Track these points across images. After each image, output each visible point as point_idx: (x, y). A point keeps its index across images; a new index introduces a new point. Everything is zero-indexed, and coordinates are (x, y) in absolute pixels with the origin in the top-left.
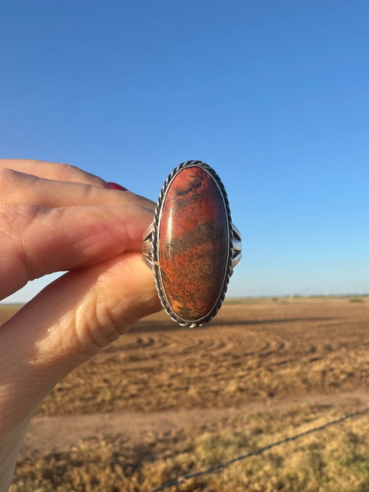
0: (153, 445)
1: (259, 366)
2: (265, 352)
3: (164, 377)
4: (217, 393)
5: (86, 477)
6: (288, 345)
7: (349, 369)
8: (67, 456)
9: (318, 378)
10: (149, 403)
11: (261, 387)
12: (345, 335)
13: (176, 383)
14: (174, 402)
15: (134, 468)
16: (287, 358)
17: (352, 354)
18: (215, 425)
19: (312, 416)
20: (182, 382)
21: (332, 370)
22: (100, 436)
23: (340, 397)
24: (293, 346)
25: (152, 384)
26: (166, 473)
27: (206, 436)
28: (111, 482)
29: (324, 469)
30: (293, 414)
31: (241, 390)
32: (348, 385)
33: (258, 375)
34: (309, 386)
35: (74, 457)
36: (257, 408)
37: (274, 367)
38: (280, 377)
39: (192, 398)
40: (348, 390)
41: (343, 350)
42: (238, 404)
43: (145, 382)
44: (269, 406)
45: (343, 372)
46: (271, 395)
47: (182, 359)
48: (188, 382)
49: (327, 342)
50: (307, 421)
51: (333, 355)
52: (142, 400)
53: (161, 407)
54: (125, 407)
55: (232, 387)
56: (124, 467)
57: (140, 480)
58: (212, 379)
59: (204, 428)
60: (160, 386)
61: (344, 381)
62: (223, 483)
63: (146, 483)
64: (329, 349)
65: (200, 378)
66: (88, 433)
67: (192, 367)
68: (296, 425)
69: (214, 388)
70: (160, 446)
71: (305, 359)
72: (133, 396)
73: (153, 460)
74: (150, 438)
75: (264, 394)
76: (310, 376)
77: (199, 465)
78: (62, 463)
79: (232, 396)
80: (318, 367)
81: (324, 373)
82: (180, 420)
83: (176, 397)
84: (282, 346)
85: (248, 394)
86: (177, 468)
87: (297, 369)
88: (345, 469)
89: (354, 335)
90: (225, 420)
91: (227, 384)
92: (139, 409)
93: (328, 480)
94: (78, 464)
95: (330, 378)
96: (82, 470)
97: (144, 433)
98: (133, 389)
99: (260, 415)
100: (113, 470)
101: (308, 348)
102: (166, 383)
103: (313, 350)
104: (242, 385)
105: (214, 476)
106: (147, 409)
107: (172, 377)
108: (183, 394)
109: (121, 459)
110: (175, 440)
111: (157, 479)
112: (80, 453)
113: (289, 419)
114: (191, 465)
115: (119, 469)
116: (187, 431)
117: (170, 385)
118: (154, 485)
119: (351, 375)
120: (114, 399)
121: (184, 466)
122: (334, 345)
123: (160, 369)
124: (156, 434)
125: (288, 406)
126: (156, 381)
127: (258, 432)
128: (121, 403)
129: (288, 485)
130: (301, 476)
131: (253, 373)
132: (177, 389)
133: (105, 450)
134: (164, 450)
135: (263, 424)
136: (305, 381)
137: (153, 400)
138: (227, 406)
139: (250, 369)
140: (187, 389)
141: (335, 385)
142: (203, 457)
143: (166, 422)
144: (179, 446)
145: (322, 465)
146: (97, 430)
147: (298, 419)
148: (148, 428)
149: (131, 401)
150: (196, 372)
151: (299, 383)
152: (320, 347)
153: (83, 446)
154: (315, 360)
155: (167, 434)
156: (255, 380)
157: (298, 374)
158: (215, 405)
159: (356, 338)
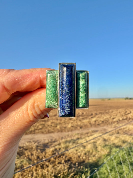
0: (48, 143)
1: (77, 119)
2: (78, 115)
3: (49, 123)
4: (65, 128)
5: (29, 153)
6: (85, 113)
7: (102, 120)
8: (23, 148)
9: (94, 123)
10: (45, 131)
11: (78, 125)
12: (100, 110)
13: (53, 125)
14: (53, 130)
15: (43, 150)
16: (85, 117)
17: (103, 116)
18: (65, 137)
19: (92, 134)
20: (55, 124)
21: (97, 120)
22: (32, 141)
23: (100, 128)
24: (86, 113)
25: (46, 125)
26: (53, 151)
27: (63, 140)
28: (37, 155)
29: (97, 149)
30: (87, 133)
31: (72, 127)
32: (102, 125)
33: (77, 122)
34: (91, 125)
35: (25, 147)
36: (77, 132)
37: (81, 120)
38: (83, 123)
39: (58, 129)
41: (100, 115)
42: (72, 131)
43: (44, 125)
44: (80, 131)
45: (101, 121)
46: (81, 128)
47: (54, 118)
48: (56, 125)
49: (96, 112)
50: (91, 135)
51: (97, 116)
52: (43, 130)
53: (49, 132)
54: (39, 132)
55: (70, 126)
56: (41, 150)
57: (46, 154)
58: (64, 124)
59: (62, 138)
60: (48, 126)
61: (101, 124)
62: (70, 154)
63: (47, 154)
64: (96, 114)
65: (60, 123)
66: (28, 140)
67: (57, 120)
68: (88, 137)
69: (64, 126)
70: (50, 144)
71: (90, 117)
72: (41, 129)
73: (48, 147)
74: (46, 141)
75: (79, 128)
76: (91, 122)
77: (62, 149)
78: (21, 149)
79: (70, 128)
80: (94, 119)
81: (95, 121)
82: (55, 136)
83: (54, 129)
84: (83, 113)
85: (74, 128)
86: (56, 150)
87: (88, 120)
88: (103, 149)
90: (68, 136)
91: (68, 125)
92: (43, 133)
93: (98, 152)
94: (26, 150)
95: (97, 123)
96: (28, 151)
97: (45, 140)
98: (40, 127)
99: (78, 134)
100: (37, 151)
101: (90, 114)
102: (50, 124)
103: (92, 115)
104: (72, 125)
105: (67, 152)
106: (45, 132)
107: (52, 123)
108: (55, 128)
109: (39, 148)
110: (54, 142)
111: (50, 153)
112: (27, 146)
113: (86, 135)
114: (60, 149)
115: (39, 151)
116: (57, 139)
117: (51, 126)
118: (50, 155)
119: (103, 122)
120: (35, 130)
121: (58, 149)
122: (98, 113)
123: (48, 121)
124: (48, 140)
125: (85, 131)
126: (47, 124)
127: (78, 139)
128: (37, 131)
129: (87, 154)
130: (91, 151)
131: (75, 122)
132: (54, 127)
133: (34, 145)
134: (51, 145)
135: (79, 136)
136: (90, 124)
137: (47, 130)
138: (69, 131)
139: (74, 120)
140: (56, 126)
141: (99, 125)
142: (63, 146)
143: (51, 137)
144: (56, 143)
145: (97, 148)
146: (31, 139)
147: (89, 135)
148: (46, 138)
149: (40, 131)
150: (59, 122)
151: (88, 124)
152: (94, 114)
153: (28, 144)
154: (93, 117)
155: (52, 140)
156: (76, 124)
157: (88, 122)
158: (65, 131)
159: (103, 111)
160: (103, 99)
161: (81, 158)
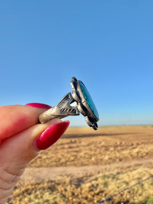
0: (82, 178)
1: (115, 150)
2: (116, 145)
3: (82, 154)
4: (102, 160)
5: (63, 189)
6: (123, 143)
7: (146, 151)
8: (54, 181)
9: (136, 154)
10: (78, 163)
11: (116, 157)
12: (143, 139)
13: (87, 156)
14: (87, 163)
15: (78, 186)
16: (124, 147)
17: (146, 146)
18: (102, 171)
19: (135, 168)
20: (89, 155)
21: (140, 152)
22: (64, 174)
23: (144, 161)
24: (125, 143)
25: (79, 157)
26: (90, 187)
27: (101, 175)
28: (71, 190)
30: (129, 167)
31: (110, 159)
33: (115, 153)
34: (133, 158)
35: (57, 182)
36: (116, 165)
37: (120, 151)
38: (122, 154)
39: (93, 162)
40: (146, 159)
41: (143, 145)
42: (109, 163)
43: (76, 156)
44: (120, 164)
45: (144, 152)
46: (121, 160)
47: (87, 148)
48: (91, 156)
49: (137, 142)
50: (135, 170)
51: (139, 147)
52: (76, 162)
53: (83, 165)
54: (70, 165)
55: (106, 158)
56: (75, 185)
57: (81, 189)
58: (99, 155)
59: (99, 173)
60: (81, 157)
61: (145, 156)
62: (110, 191)
63: (83, 191)
64: (138, 144)
65: (95, 155)
66: (60, 174)
67: (91, 150)
68: (131, 171)
69: (100, 158)
70: (85, 178)
71: (130, 148)
72: (73, 161)
73: (83, 183)
74: (81, 176)
75: (118, 160)
76: (133, 154)
77: (100, 185)
78: (53, 184)
79: (107, 161)
80: (136, 150)
81: (138, 153)
82: (90, 169)
83: (88, 161)
84: (121, 143)
85: (112, 160)
86: (93, 186)
87: (128, 151)
88: (151, 186)
89: (146, 139)
90: (106, 169)
91: (105, 156)
92: (75, 165)
93: (145, 190)
94: (58, 184)
95: (140, 155)
96: (60, 186)
97: (79, 174)
98: (72, 158)
99: (118, 168)
100: (71, 186)
101: (130, 144)
103: (132, 145)
104: (110, 157)
105: (106, 189)
106: (78, 165)
107: (85, 154)
108: (90, 160)
109: (73, 182)
110: (90, 176)
111: (87, 189)
112: (59, 180)
113: (128, 169)
114: (97, 185)
115: (73, 186)
116: (93, 173)
117: (85, 157)
118: (86, 191)
119: (147, 154)
120: (66, 161)
121: (95, 185)
122: (140, 143)
123: (80, 151)
124: (83, 174)
125: (126, 165)
126: (79, 155)
127: (118, 173)
128: (68, 163)
129: (132, 192)
130: (136, 189)
131: (113, 153)
132: (88, 158)
133: (67, 180)
134: (87, 180)
135: (119, 171)
136: (131, 156)
137: (80, 162)
138: (106, 164)
139: (112, 151)
140: (91, 158)
141: (142, 157)
142: (101, 182)
143: (85, 170)
144: (92, 178)
145: (143, 185)
146: (62, 172)
147: (131, 169)
148: (79, 172)
149: (72, 163)
150: (93, 152)
151: (129, 156)
152: (135, 144)
153: (59, 178)
154: (134, 148)
155: (87, 174)
156: (114, 155)
157: (129, 153)
158: (101, 164)
159: (146, 141)
160: (145, 126)
161: (124, 196)
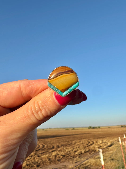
1: (35, 155)
2: (38, 149)
6: (46, 146)
9: (54, 158)
11: (35, 163)
12: (64, 142)
16: (45, 151)
21: (58, 155)
31: (27, 165)
32: (63, 160)
33: (34, 159)
34: (51, 161)
37: (40, 155)
38: (42, 159)
40: (63, 162)
41: (62, 147)
45: (62, 155)
49: (58, 144)
51: (59, 149)
61: (62, 158)
64: (58, 147)
71: (50, 151)
75: (35, 166)
76: (51, 157)
80: (54, 154)
81: (56, 156)
84: (44, 146)
87: (47, 155)
89: (66, 141)
95: (57, 158)
101: (52, 147)
104: (28, 163)
119: (64, 156)
122: (60, 145)
136: (49, 159)
139: (32, 156)
141: (59, 160)
151: (47, 160)
152: (55, 146)
154: (53, 151)
156: (33, 161)
157: (47, 157)
159: (66, 143)
160: (67, 129)
